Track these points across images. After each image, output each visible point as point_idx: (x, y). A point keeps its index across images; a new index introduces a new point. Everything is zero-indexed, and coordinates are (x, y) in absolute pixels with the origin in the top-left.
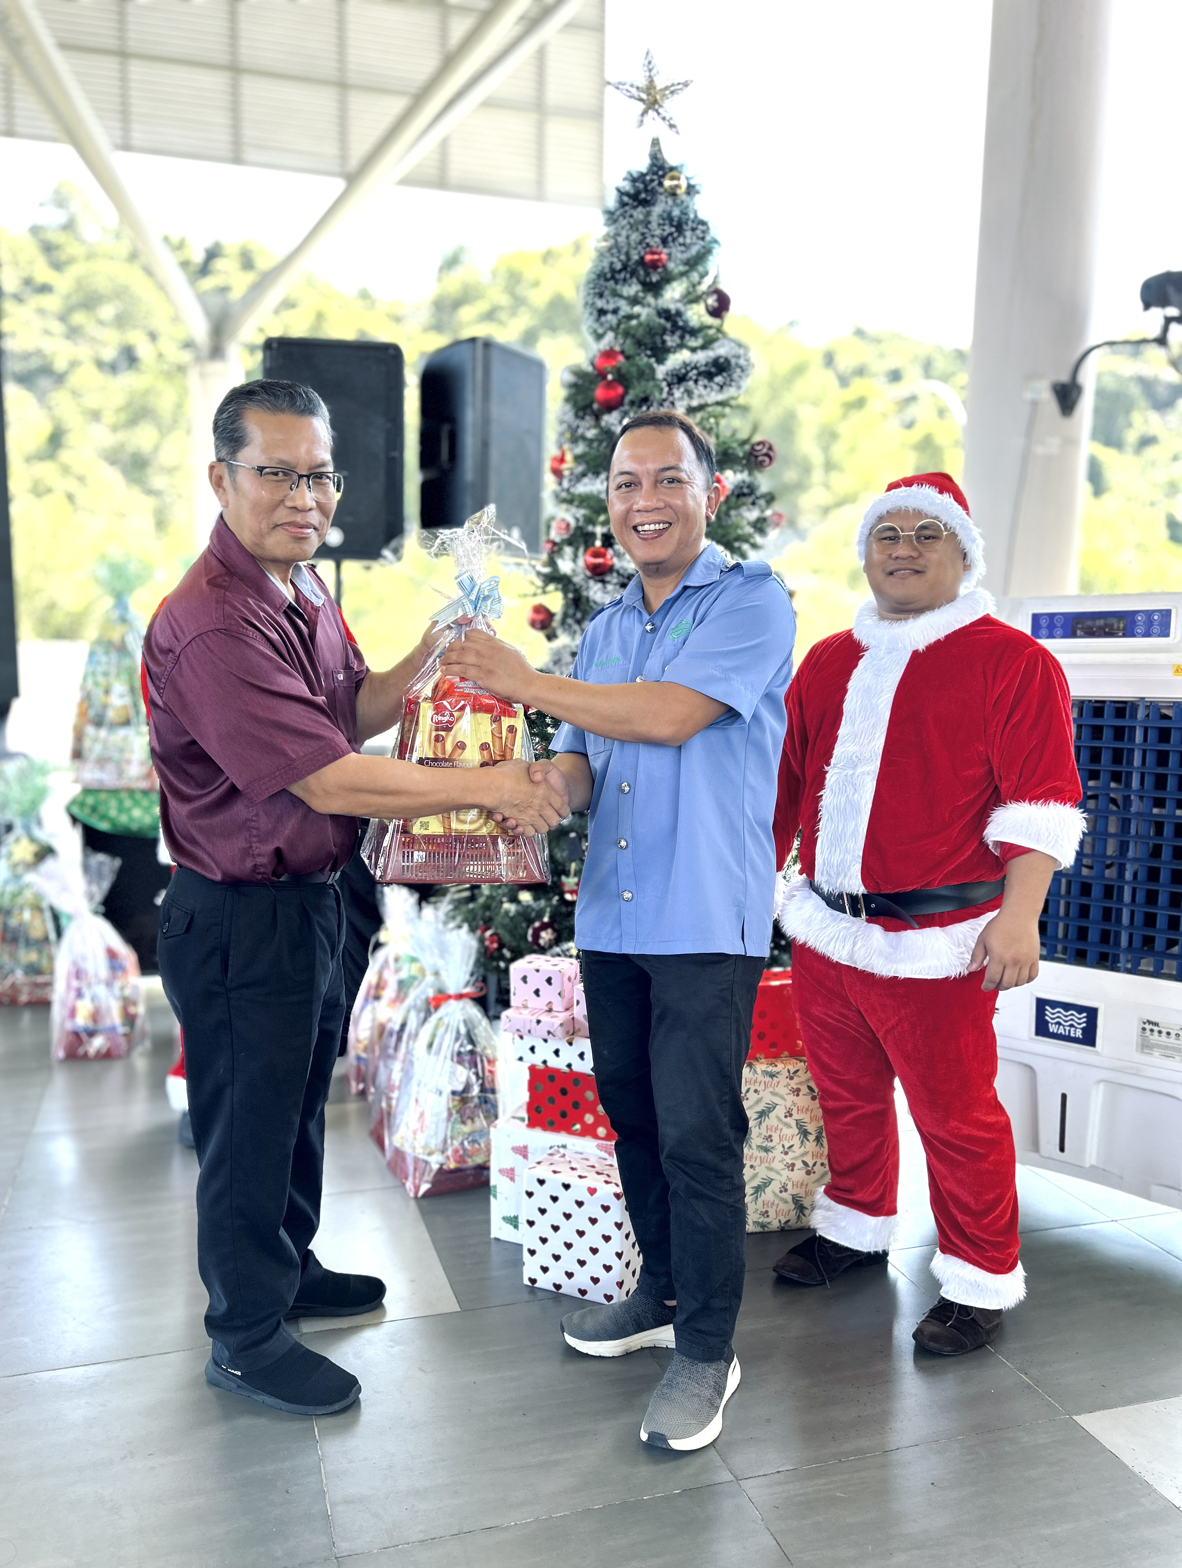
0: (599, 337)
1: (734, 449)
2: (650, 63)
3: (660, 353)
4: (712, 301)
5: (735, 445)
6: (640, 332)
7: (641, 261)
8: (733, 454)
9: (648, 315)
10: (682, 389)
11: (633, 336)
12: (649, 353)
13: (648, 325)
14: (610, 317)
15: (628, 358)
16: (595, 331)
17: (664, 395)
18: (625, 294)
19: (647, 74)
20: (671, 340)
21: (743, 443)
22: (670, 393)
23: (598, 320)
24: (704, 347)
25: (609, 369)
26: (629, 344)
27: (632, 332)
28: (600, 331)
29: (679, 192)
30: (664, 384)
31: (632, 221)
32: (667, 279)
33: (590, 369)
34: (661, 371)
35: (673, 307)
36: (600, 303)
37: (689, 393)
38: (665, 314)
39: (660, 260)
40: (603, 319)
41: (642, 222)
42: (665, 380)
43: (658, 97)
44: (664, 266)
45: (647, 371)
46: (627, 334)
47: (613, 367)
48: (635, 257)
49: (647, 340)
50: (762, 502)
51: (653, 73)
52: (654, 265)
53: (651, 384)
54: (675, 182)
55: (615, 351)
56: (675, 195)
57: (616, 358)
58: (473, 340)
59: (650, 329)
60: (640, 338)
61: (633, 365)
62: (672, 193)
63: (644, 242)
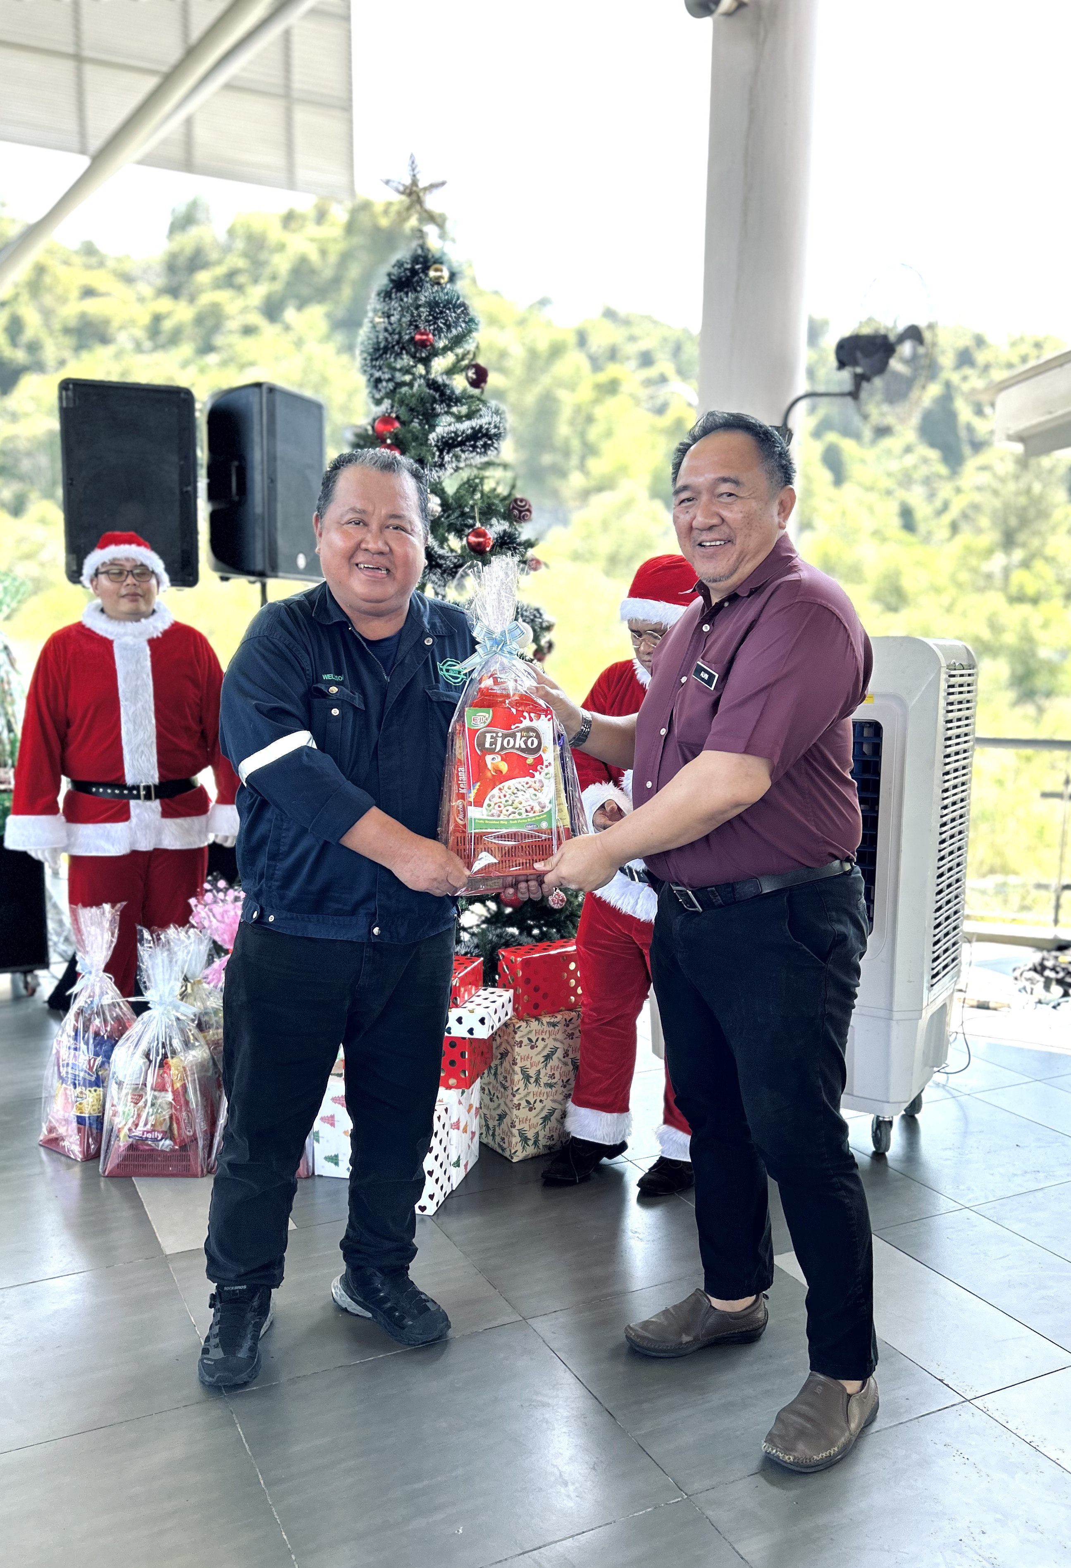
0: (378, 402)
1: (497, 506)
2: (413, 162)
3: (430, 419)
4: (471, 373)
5: (496, 501)
6: (413, 402)
7: (412, 339)
8: (496, 510)
9: (419, 386)
10: (451, 455)
11: (407, 405)
12: (421, 417)
13: (420, 395)
14: (384, 384)
15: (403, 423)
16: (373, 397)
17: (436, 459)
18: (398, 366)
19: (411, 173)
20: (438, 408)
21: (504, 499)
22: (441, 457)
23: (376, 387)
24: (469, 416)
25: (388, 435)
26: (403, 412)
27: (406, 402)
28: (378, 396)
29: (442, 281)
30: (435, 449)
31: (402, 303)
32: (435, 353)
33: (370, 432)
34: (432, 437)
35: (440, 380)
36: (377, 374)
37: (457, 458)
38: (433, 385)
39: (428, 340)
40: (380, 386)
41: (411, 305)
42: (436, 446)
43: (421, 194)
44: (432, 345)
45: (421, 436)
46: (402, 402)
47: (391, 433)
48: (407, 337)
49: (420, 409)
50: (522, 549)
51: (416, 172)
52: (423, 344)
53: (425, 448)
54: (438, 274)
55: (392, 418)
56: (438, 284)
57: (392, 424)
58: (258, 385)
59: (422, 399)
60: (413, 406)
61: (410, 431)
62: (437, 282)
63: (413, 324)
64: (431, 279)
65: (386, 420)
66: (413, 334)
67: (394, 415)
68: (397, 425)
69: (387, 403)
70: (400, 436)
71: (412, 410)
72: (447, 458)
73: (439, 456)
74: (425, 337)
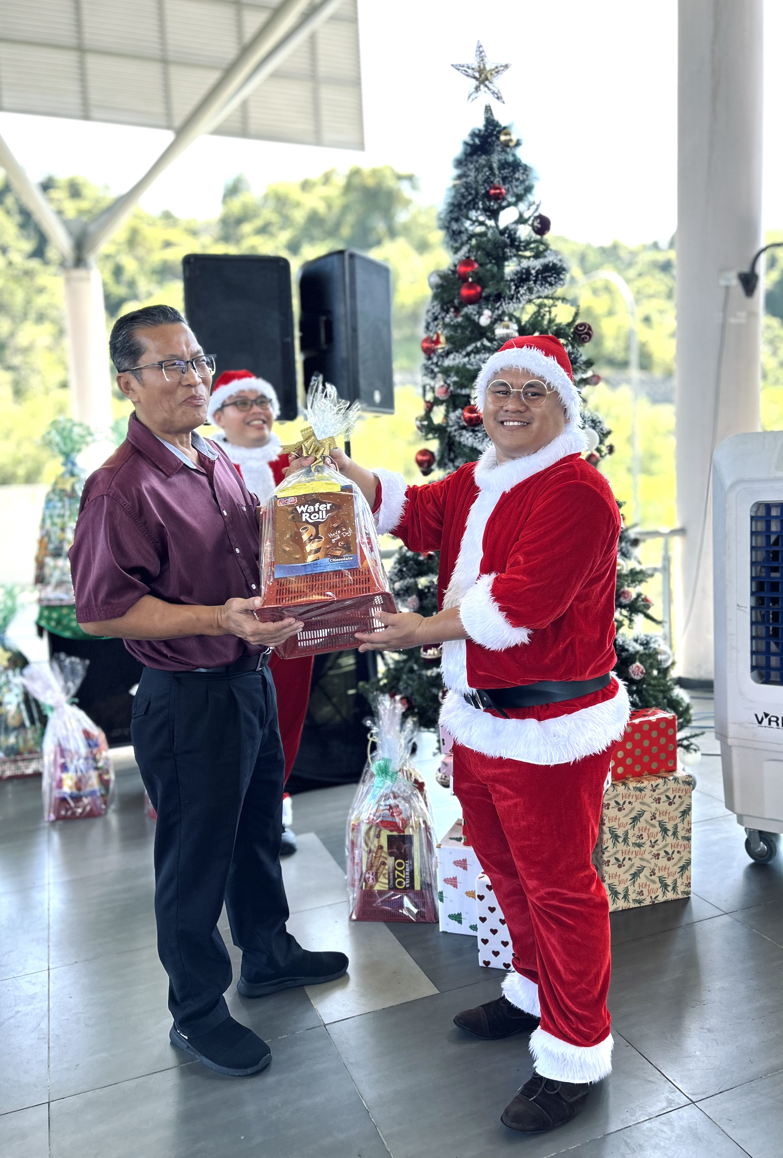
1: (564, 328)
4: (536, 223)
5: (565, 325)
6: (488, 246)
7: (487, 195)
8: (564, 333)
9: (493, 234)
10: (525, 288)
11: (484, 249)
13: (493, 241)
15: (481, 265)
17: (512, 292)
19: (479, 59)
20: (509, 252)
21: (570, 324)
22: (517, 290)
23: (452, 238)
24: (537, 256)
25: (469, 273)
26: (481, 255)
27: (484, 246)
28: (457, 245)
29: (510, 144)
30: (512, 283)
31: (478, 165)
32: (504, 206)
33: (452, 273)
35: (509, 228)
36: (455, 226)
37: (530, 290)
38: (504, 233)
39: (501, 193)
40: (457, 237)
42: (512, 280)
43: (488, 76)
44: (503, 198)
45: (497, 272)
46: (478, 248)
47: (473, 272)
48: (483, 191)
49: (494, 252)
50: (584, 367)
51: (483, 56)
52: (496, 198)
53: (502, 284)
54: (508, 137)
55: (471, 260)
56: (508, 146)
57: (473, 266)
58: (341, 253)
59: (495, 244)
60: (489, 250)
61: (487, 271)
62: (506, 144)
63: (487, 181)
64: (502, 143)
65: (467, 262)
66: (488, 189)
67: (473, 258)
68: (476, 265)
69: (465, 249)
70: (480, 275)
71: (488, 255)
72: (522, 291)
73: (515, 290)
74: (498, 191)
